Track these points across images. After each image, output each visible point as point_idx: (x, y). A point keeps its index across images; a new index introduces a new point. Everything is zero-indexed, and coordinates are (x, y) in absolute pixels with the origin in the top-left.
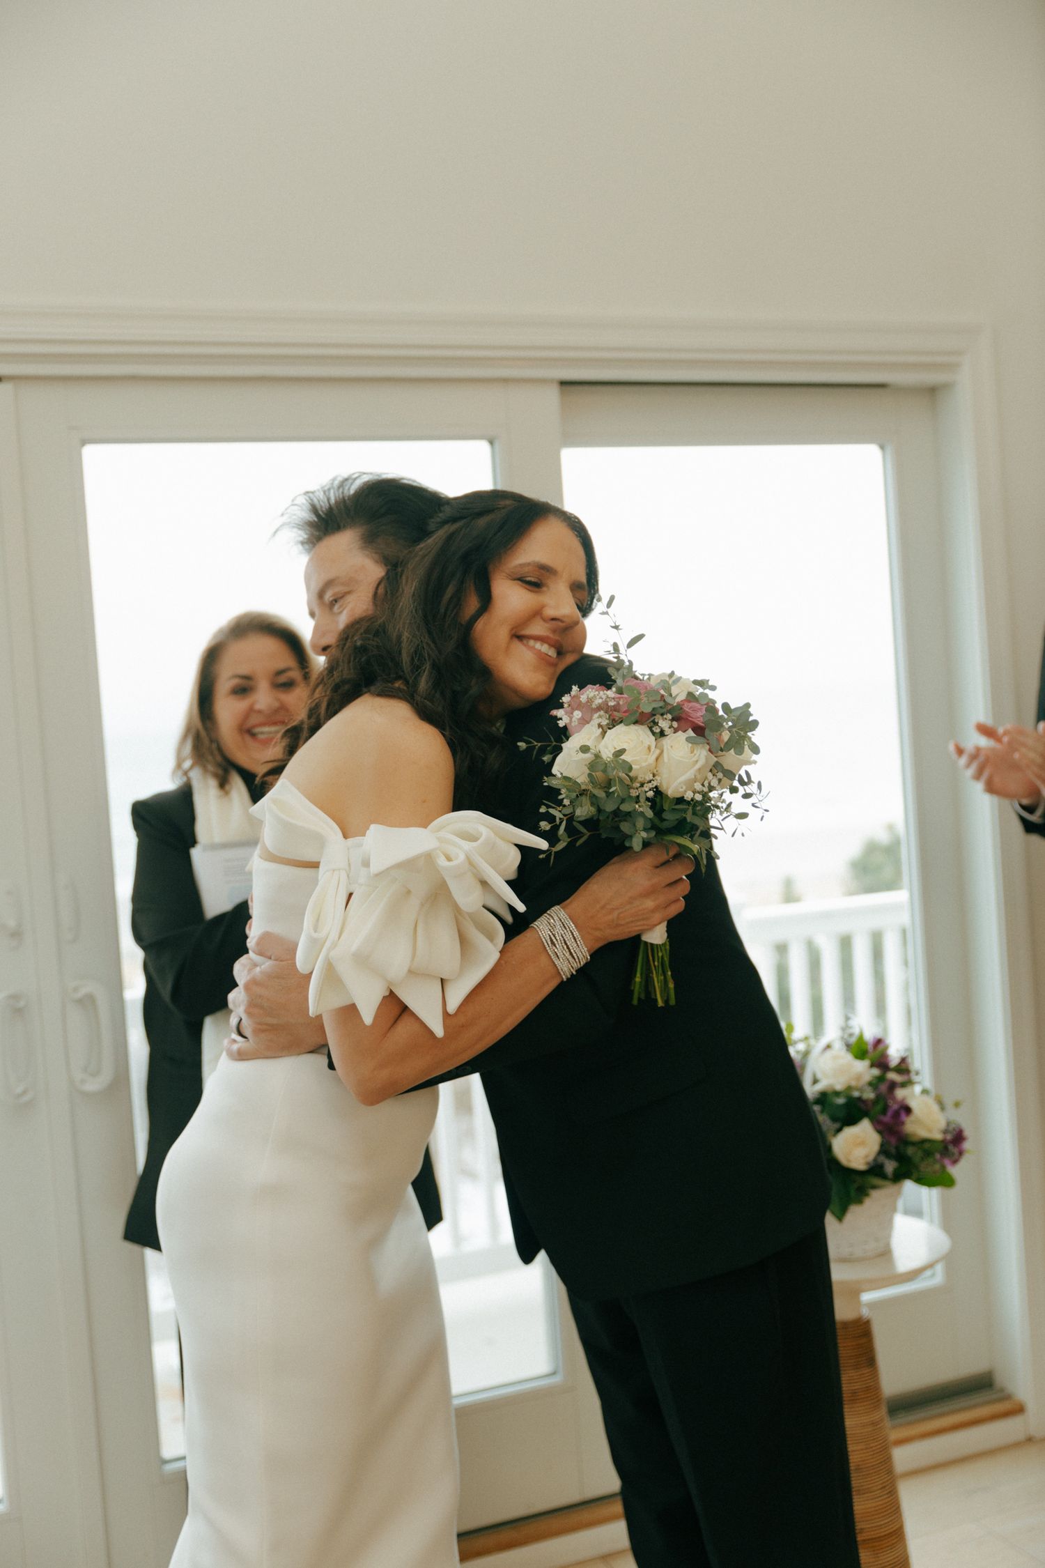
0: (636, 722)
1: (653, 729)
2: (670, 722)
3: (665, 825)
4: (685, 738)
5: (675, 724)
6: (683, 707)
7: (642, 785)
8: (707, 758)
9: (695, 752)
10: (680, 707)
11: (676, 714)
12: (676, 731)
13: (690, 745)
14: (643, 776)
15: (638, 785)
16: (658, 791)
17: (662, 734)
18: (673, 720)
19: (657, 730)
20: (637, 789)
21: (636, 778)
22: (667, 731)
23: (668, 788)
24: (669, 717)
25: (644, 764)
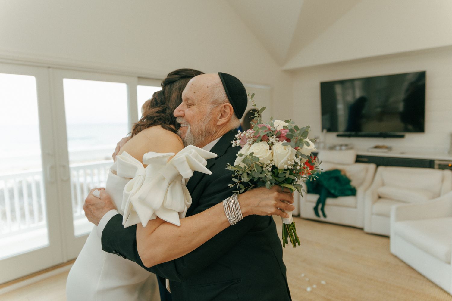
0: (261, 141)
1: (269, 142)
2: (275, 139)
3: (281, 179)
4: (281, 144)
5: (278, 139)
6: (282, 132)
7: (267, 166)
8: (292, 151)
9: (286, 149)
10: (280, 132)
11: (278, 135)
12: (278, 141)
13: (284, 146)
14: (266, 162)
15: (266, 166)
16: (274, 167)
17: (273, 144)
18: (276, 138)
19: (270, 143)
20: (265, 167)
21: (264, 163)
22: (274, 141)
23: (278, 166)
24: (275, 136)
25: (264, 157)
